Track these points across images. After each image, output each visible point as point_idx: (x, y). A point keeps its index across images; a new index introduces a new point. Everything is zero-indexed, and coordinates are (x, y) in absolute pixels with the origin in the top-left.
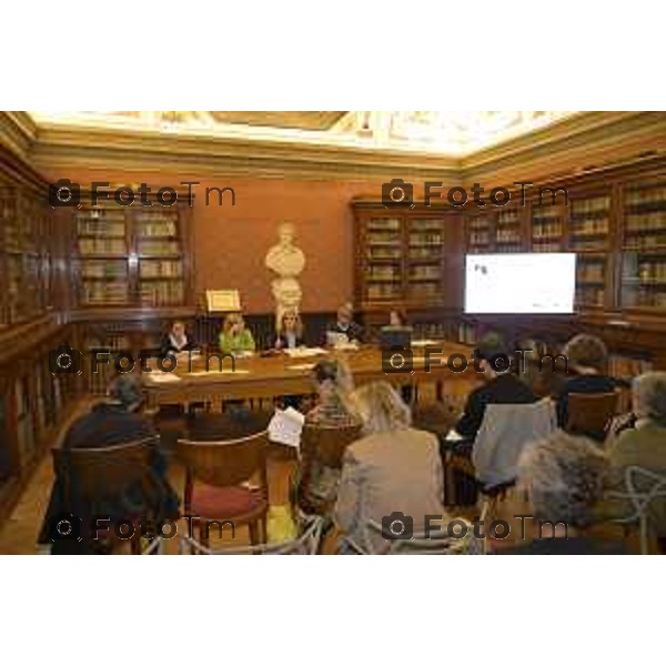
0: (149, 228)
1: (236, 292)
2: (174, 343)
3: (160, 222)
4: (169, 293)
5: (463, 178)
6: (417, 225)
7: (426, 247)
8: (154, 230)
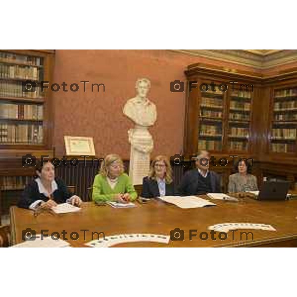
0: (12, 70)
1: (91, 139)
2: (42, 190)
3: (23, 66)
4: (29, 136)
5: (264, 61)
6: (234, 94)
7: (240, 112)
8: (16, 73)
